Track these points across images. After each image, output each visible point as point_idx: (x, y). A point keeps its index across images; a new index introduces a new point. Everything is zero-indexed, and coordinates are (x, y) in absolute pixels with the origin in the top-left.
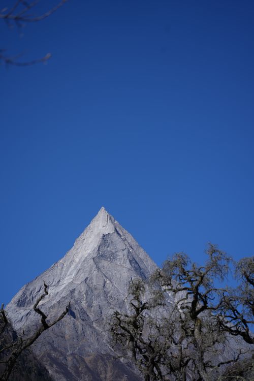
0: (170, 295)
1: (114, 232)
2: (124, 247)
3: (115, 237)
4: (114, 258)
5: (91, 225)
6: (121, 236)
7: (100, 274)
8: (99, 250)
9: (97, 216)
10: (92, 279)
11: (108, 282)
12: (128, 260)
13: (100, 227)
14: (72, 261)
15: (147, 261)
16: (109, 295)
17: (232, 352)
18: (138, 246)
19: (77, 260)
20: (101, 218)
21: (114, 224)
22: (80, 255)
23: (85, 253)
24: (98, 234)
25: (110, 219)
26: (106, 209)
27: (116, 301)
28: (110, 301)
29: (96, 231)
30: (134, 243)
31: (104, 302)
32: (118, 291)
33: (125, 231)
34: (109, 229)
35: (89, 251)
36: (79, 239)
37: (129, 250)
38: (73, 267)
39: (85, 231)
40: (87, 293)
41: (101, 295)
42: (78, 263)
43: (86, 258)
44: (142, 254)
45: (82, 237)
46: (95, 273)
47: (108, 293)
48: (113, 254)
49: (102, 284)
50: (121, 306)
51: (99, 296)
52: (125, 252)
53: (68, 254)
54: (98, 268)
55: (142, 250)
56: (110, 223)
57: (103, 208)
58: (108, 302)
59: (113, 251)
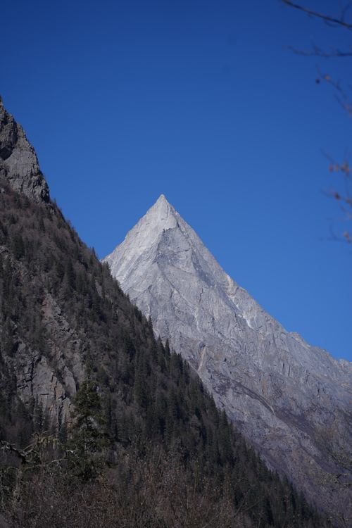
0: (237, 306)
1: (176, 228)
2: (187, 247)
3: (177, 234)
4: (176, 260)
5: (147, 216)
6: (183, 232)
7: (166, 283)
8: (158, 249)
9: (155, 206)
10: (156, 287)
11: (175, 292)
12: (192, 263)
13: (159, 219)
14: (123, 259)
15: (212, 265)
16: (176, 308)
17: (316, 383)
18: (201, 245)
19: (129, 258)
20: (159, 208)
21: (175, 217)
22: (132, 252)
23: (139, 250)
24: (156, 228)
25: (171, 210)
26: (166, 198)
27: (184, 316)
28: (178, 315)
29: (153, 225)
30: (198, 241)
31: (171, 317)
32: (186, 303)
33: (187, 225)
34: (169, 223)
35: (144, 248)
36: (132, 232)
37: (193, 251)
38: (124, 265)
39: (139, 223)
40: (151, 304)
41: (168, 307)
42: (131, 262)
43: (141, 256)
44: (206, 255)
45: (135, 229)
46: (160, 280)
47: (176, 305)
48: (174, 254)
49: (168, 294)
50: (190, 322)
51: (165, 308)
52: (189, 253)
53: (117, 249)
54: (164, 275)
55: (206, 250)
56: (170, 216)
57: (163, 196)
58: (176, 317)
59: (175, 251)
